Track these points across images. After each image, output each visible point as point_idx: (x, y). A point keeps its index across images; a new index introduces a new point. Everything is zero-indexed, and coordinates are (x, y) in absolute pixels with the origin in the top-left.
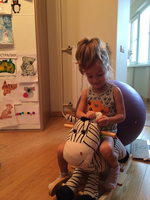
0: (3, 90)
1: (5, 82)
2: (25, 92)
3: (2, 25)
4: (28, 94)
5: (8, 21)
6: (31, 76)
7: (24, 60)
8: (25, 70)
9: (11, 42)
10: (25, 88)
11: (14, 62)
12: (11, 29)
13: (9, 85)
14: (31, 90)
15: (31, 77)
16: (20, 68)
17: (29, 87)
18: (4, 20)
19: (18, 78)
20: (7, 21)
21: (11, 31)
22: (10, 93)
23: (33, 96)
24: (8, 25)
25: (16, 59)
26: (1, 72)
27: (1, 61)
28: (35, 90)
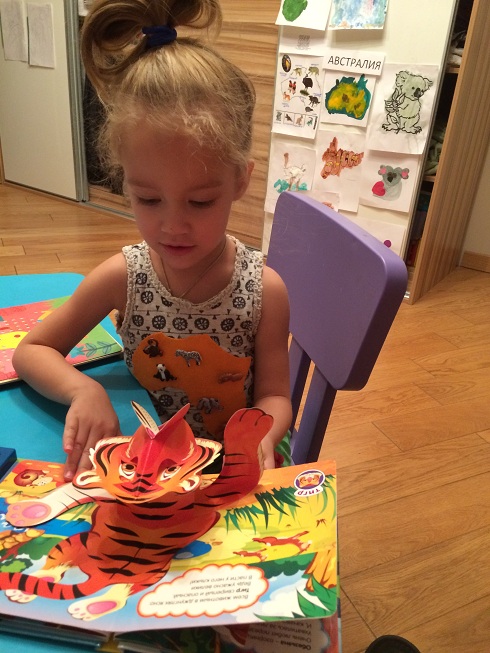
0: (324, 163)
1: (334, 143)
2: (380, 178)
4: (386, 186)
6: (406, 134)
7: (400, 80)
8: (394, 114)
9: (378, 23)
10: (381, 167)
11: (370, 85)
13: (341, 151)
14: (398, 177)
15: (407, 137)
16: (384, 105)
17: (394, 166)
19: (370, 135)
22: (338, 174)
25: (378, 78)
26: (331, 111)
27: (337, 81)
28: (407, 177)
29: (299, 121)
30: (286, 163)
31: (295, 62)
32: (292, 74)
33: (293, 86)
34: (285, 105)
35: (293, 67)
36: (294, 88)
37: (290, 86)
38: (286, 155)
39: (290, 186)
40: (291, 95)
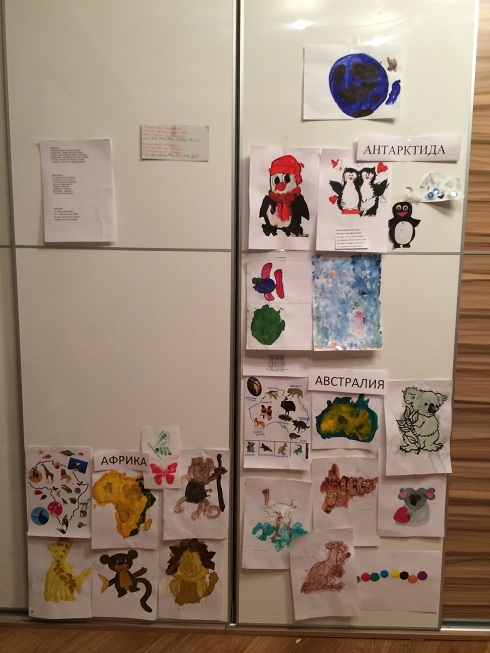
0: (325, 494)
1: (334, 470)
3: (349, 284)
4: (409, 511)
5: (370, 275)
6: (427, 453)
7: (408, 397)
8: (410, 434)
9: (377, 344)
10: (401, 490)
11: (373, 404)
12: (375, 300)
13: (346, 479)
14: (423, 498)
15: (429, 456)
18: (358, 269)
19: (387, 458)
20: (368, 272)
21: (377, 304)
22: (345, 504)
23: (427, 517)
24: (369, 287)
25: (383, 397)
26: (325, 435)
27: (329, 402)
28: (434, 497)
29: (282, 450)
30: (267, 500)
31: (266, 386)
33: (267, 412)
34: (258, 433)
35: (265, 390)
36: (270, 414)
37: (264, 411)
39: (277, 529)
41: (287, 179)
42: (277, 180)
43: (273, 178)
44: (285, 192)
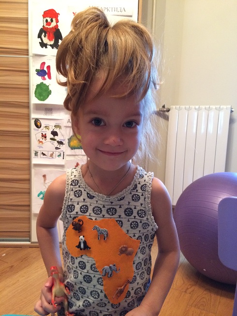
1: (77, 165)
26: (73, 148)
29: (52, 155)
30: (45, 180)
31: (44, 123)
32: (43, 130)
33: (44, 136)
34: (40, 147)
35: (43, 125)
36: (45, 137)
37: (42, 136)
38: (44, 176)
40: (44, 141)
41: (52, 21)
42: (47, 21)
43: (45, 19)
44: (51, 27)
